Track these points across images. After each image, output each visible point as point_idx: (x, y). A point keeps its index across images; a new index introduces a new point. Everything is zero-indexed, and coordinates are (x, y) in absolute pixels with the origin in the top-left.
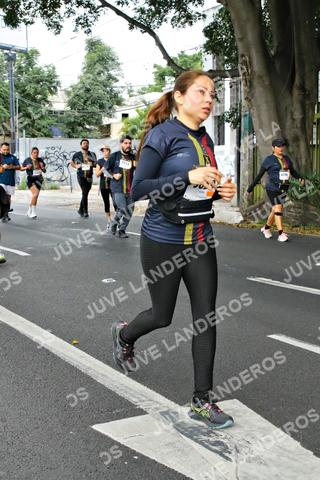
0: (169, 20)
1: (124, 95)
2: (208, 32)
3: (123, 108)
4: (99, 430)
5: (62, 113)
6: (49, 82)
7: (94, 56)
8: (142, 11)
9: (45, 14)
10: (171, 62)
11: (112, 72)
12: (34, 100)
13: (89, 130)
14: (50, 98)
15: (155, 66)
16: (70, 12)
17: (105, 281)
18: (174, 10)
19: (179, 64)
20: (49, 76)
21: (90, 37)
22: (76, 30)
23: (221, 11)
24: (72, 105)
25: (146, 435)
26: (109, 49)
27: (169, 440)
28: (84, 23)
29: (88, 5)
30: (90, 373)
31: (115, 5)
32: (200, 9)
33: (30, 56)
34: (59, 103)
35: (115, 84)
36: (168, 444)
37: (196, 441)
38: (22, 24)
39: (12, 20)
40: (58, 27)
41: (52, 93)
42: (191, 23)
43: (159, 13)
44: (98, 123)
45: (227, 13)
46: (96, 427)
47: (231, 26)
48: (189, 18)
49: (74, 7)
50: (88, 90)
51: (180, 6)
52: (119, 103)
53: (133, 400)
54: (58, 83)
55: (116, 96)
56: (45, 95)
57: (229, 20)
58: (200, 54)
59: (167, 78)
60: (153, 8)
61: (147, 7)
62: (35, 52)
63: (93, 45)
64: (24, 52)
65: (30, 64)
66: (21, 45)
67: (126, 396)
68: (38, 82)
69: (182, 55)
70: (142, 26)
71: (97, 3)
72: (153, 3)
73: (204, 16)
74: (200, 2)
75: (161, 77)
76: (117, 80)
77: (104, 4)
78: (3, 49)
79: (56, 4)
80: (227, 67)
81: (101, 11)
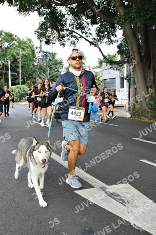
0: (104, 42)
2: (119, 47)
4: (77, 193)
6: (60, 64)
8: (95, 39)
9: (60, 40)
10: (105, 57)
11: (83, 61)
14: (60, 70)
15: (99, 59)
16: (69, 39)
18: (106, 39)
19: (108, 58)
20: (60, 62)
22: (70, 46)
23: (123, 39)
25: (94, 195)
28: (73, 43)
29: (75, 37)
31: (85, 37)
32: (116, 38)
33: (53, 55)
35: (84, 65)
37: (113, 198)
38: (51, 44)
39: (48, 43)
40: (64, 44)
41: (61, 68)
42: (112, 44)
43: (101, 40)
45: (126, 40)
46: (75, 191)
47: (128, 45)
48: (112, 42)
49: (70, 38)
51: (109, 37)
53: (90, 182)
54: (63, 65)
56: (58, 69)
57: (127, 43)
58: (115, 55)
59: (103, 63)
61: (96, 38)
62: (56, 54)
64: (52, 54)
65: (54, 58)
66: (50, 51)
67: (87, 181)
68: (56, 64)
69: (109, 55)
70: (95, 45)
71: (78, 36)
72: (99, 36)
73: (117, 41)
74: (116, 36)
75: (101, 63)
76: (85, 64)
77: (81, 37)
78: (44, 52)
79: (63, 37)
80: (126, 60)
81: (80, 39)
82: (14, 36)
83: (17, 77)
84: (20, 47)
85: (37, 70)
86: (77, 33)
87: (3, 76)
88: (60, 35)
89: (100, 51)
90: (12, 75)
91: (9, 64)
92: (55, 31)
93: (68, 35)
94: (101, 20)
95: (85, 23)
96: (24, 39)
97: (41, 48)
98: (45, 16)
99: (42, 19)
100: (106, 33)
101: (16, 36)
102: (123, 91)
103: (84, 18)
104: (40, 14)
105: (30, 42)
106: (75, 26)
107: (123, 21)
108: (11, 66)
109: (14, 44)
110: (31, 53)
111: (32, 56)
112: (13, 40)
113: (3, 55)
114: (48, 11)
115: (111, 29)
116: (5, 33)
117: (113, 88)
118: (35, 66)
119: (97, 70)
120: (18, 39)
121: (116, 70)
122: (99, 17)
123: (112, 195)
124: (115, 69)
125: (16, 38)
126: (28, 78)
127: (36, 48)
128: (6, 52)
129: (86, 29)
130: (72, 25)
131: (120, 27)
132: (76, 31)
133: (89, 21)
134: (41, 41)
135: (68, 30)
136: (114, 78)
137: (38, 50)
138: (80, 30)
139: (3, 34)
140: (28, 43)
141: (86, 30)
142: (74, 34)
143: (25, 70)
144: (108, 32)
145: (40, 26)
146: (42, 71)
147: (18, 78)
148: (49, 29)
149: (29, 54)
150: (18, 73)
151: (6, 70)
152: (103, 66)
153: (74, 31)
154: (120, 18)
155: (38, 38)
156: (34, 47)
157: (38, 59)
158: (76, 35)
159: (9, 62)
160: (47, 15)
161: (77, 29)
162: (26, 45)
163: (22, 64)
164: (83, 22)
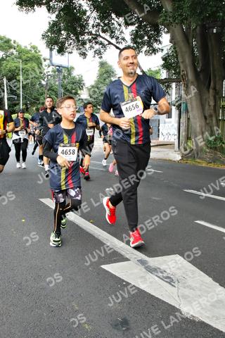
0: (143, 52)
2: (164, 59)
4: (106, 268)
5: (86, 100)
6: (79, 84)
7: (103, 70)
9: (79, 49)
10: (144, 73)
12: (71, 93)
14: (79, 92)
16: (92, 47)
18: (146, 47)
20: (79, 80)
21: (101, 60)
22: (94, 56)
23: (171, 47)
24: (91, 96)
25: (129, 272)
26: (111, 67)
27: (142, 275)
28: (98, 53)
29: (101, 43)
30: (100, 238)
31: (115, 44)
32: (160, 46)
33: (69, 70)
34: (84, 94)
38: (66, 54)
39: (61, 51)
40: (84, 55)
41: (80, 89)
42: (155, 54)
43: (138, 47)
45: (175, 48)
46: (103, 266)
47: (177, 55)
48: (154, 51)
49: (94, 45)
51: (150, 45)
53: (123, 253)
54: (84, 84)
56: (77, 90)
57: (176, 52)
58: (160, 70)
60: (135, 45)
62: (72, 68)
63: (102, 65)
64: (67, 68)
65: (70, 74)
66: (65, 64)
67: (119, 251)
68: (73, 84)
69: (150, 70)
71: (106, 43)
72: (135, 43)
73: (162, 50)
74: (160, 42)
77: (110, 43)
78: (55, 66)
79: (84, 43)
80: (174, 77)
81: (108, 47)
82: (12, 42)
83: (17, 102)
84: (20, 58)
85: (46, 91)
86: (104, 38)
88: (79, 41)
90: (9, 99)
91: (5, 83)
92: (72, 35)
93: (90, 41)
94: (138, 19)
95: (115, 23)
96: (26, 47)
97: (51, 60)
98: (57, 13)
99: (53, 17)
100: (146, 38)
101: (15, 42)
102: (170, 122)
103: (113, 16)
104: (49, 9)
105: (35, 52)
106: (100, 27)
107: (171, 19)
108: (7, 85)
109: (12, 54)
110: (37, 67)
111: (38, 72)
112: (11, 47)
114: (62, 5)
115: (153, 32)
117: (155, 118)
118: (42, 86)
120: (18, 46)
122: (136, 15)
125: (15, 45)
126: (33, 104)
127: (45, 60)
128: (1, 65)
129: (116, 32)
130: (97, 26)
131: (166, 29)
132: (102, 34)
134: (51, 50)
135: (90, 33)
137: (48, 62)
138: (109, 34)
140: (33, 51)
142: (100, 39)
143: (28, 92)
144: (149, 37)
145: (50, 28)
146: (53, 93)
147: (18, 104)
148: (63, 32)
149: (33, 69)
150: (18, 96)
153: (99, 35)
154: (166, 16)
155: (48, 46)
156: (42, 58)
157: (48, 76)
158: (103, 40)
159: (5, 81)
160: (60, 11)
161: (104, 31)
162: (29, 55)
163: (24, 83)
164: (113, 21)
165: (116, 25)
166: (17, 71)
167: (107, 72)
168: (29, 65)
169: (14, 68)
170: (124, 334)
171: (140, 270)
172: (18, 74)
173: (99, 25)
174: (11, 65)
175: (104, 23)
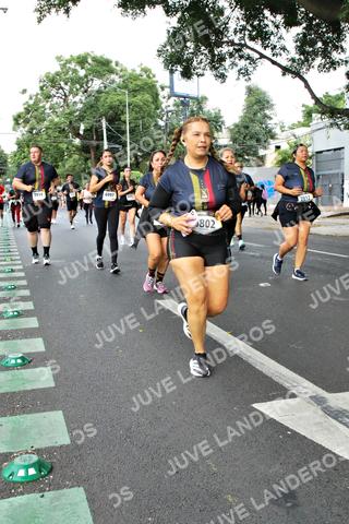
0: (316, 67)
1: (277, 130)
3: (276, 141)
4: (259, 409)
6: (214, 122)
7: (253, 99)
8: (293, 60)
9: (214, 68)
10: (317, 101)
11: (267, 112)
13: (248, 160)
14: (216, 135)
15: (303, 106)
16: (234, 64)
17: (262, 285)
18: (320, 58)
19: (324, 102)
20: (216, 117)
21: (249, 84)
22: (238, 79)
24: (234, 140)
25: (298, 415)
26: (264, 93)
27: (318, 420)
28: (245, 73)
29: (249, 58)
30: (250, 361)
31: (270, 56)
32: (343, 56)
33: (200, 101)
34: (223, 138)
35: (269, 122)
36: (316, 424)
37: (341, 422)
38: (195, 77)
39: (187, 74)
40: (222, 77)
41: (217, 130)
42: (335, 68)
43: (308, 61)
44: (255, 154)
46: (255, 406)
48: (333, 64)
49: (237, 61)
50: (247, 127)
51: (325, 54)
52: (273, 137)
53: (286, 385)
54: (223, 122)
55: (270, 131)
58: (343, 94)
59: (314, 115)
60: (302, 57)
61: (297, 57)
62: (206, 98)
63: (250, 91)
64: (197, 99)
65: (200, 108)
66: (193, 93)
67: (281, 381)
69: (327, 95)
70: (293, 73)
71: (256, 56)
72: (302, 52)
73: (347, 62)
74: (343, 50)
75: (309, 114)
76: (271, 119)
77: (262, 56)
78: (179, 96)
79: (222, 59)
81: (259, 62)
82: (113, 65)
83: (122, 154)
84: (126, 87)
85: (165, 136)
86: (252, 49)
87: (92, 153)
88: (214, 55)
89: (307, 86)
91: (104, 126)
92: (203, 48)
93: (231, 55)
94: (307, 14)
95: (270, 24)
96: (134, 70)
97: (172, 87)
98: (179, 14)
99: (174, 21)
100: (320, 44)
101: (117, 64)
103: (267, 13)
104: (169, 11)
105: (148, 76)
106: (247, 33)
108: (108, 130)
109: (113, 81)
110: (150, 100)
111: (153, 107)
112: (112, 71)
113: (92, 106)
115: (330, 35)
116: (94, 59)
117: (336, 171)
118: (160, 128)
119: (300, 131)
120: (122, 69)
121: (345, 128)
122: (303, 9)
123: (337, 415)
124: (342, 127)
125: (118, 68)
126: (145, 157)
127: (163, 88)
128: (97, 99)
129: (272, 37)
130: (241, 31)
132: (251, 44)
133: (279, 18)
134: (172, 72)
135: (232, 43)
136: (340, 149)
137: (167, 91)
138: (260, 42)
139: (90, 61)
140: (145, 76)
141: (273, 40)
142: (246, 51)
143: (138, 138)
144: (325, 43)
145: (169, 38)
148: (188, 44)
149: (146, 103)
150: (124, 145)
151: (97, 140)
152: (314, 122)
153: (245, 45)
155: (166, 66)
156: (158, 85)
157: (167, 112)
158: (251, 52)
159: (104, 123)
160: (183, 13)
161: (252, 39)
162: (139, 83)
163: (133, 125)
164: (266, 22)
165: (271, 28)
166: (121, 108)
167: (259, 102)
168: (139, 97)
169: (117, 103)
170: (288, 513)
171: (316, 413)
172: (123, 113)
173: (244, 28)
174: (113, 99)
175: (252, 25)
